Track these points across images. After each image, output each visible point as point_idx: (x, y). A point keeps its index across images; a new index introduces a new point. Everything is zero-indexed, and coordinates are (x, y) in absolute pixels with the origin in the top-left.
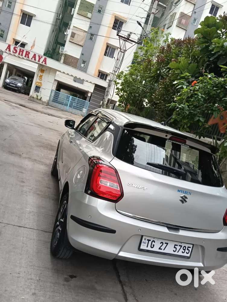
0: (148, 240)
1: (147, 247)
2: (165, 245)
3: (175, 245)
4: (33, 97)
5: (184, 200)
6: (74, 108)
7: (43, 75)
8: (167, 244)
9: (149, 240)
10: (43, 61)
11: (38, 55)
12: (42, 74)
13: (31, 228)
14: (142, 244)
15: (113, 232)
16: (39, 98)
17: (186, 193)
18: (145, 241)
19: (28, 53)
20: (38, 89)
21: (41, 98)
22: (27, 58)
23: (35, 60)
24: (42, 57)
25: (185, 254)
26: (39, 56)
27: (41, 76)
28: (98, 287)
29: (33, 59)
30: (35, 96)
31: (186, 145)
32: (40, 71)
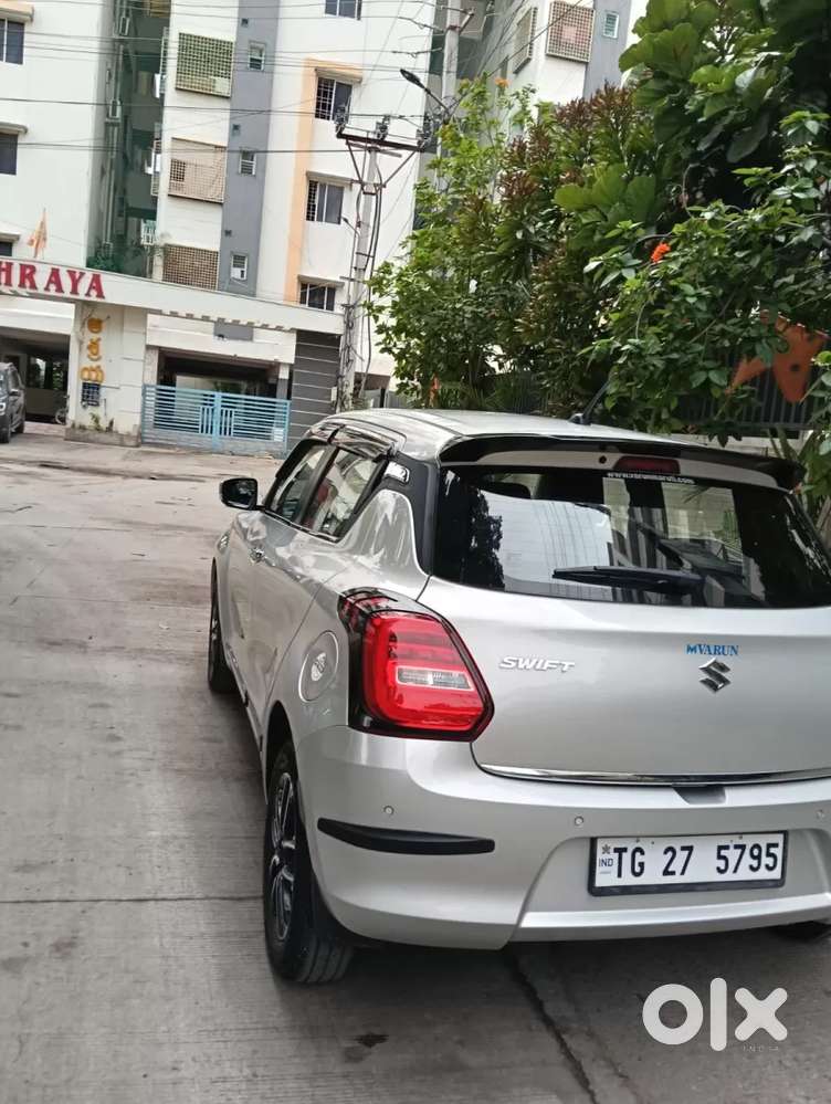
0: (616, 850)
1: (620, 875)
2: (681, 856)
3: (720, 848)
4: (83, 428)
5: (716, 678)
6: (236, 434)
7: (99, 340)
8: (690, 849)
9: (620, 851)
10: (91, 287)
11: (69, 271)
12: (94, 337)
13: (181, 899)
14: (599, 869)
15: (485, 846)
16: (104, 424)
17: (718, 650)
18: (606, 856)
19: (28, 271)
20: (91, 392)
21: (111, 423)
22: (28, 290)
23: (60, 289)
24: (82, 274)
25: (763, 874)
26: (72, 274)
27: (94, 345)
28: (472, 1058)
29: (53, 287)
30: (89, 422)
31: (682, 477)
32: (86, 329)
